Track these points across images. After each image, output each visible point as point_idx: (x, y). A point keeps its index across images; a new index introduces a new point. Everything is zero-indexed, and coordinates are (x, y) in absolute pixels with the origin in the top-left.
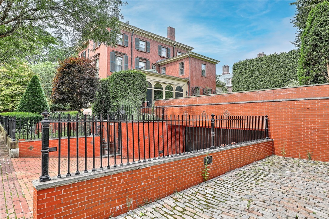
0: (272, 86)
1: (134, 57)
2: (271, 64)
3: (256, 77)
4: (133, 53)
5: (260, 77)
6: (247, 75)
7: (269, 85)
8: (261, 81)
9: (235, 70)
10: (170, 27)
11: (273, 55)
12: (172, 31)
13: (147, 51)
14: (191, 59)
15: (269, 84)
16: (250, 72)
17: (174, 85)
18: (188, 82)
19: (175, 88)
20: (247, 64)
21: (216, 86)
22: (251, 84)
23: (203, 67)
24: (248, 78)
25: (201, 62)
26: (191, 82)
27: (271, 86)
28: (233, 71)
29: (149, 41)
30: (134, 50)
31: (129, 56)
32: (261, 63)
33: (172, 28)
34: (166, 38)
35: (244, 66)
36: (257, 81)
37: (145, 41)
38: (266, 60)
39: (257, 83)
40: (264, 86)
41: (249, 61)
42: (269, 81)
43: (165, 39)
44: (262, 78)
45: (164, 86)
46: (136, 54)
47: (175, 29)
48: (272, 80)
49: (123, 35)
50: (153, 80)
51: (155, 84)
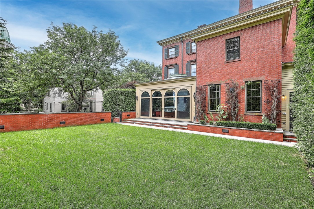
14: (199, 44)
17: (175, 88)
19: (176, 92)
45: (163, 93)
49: (174, 47)
50: (150, 89)
51: (153, 92)
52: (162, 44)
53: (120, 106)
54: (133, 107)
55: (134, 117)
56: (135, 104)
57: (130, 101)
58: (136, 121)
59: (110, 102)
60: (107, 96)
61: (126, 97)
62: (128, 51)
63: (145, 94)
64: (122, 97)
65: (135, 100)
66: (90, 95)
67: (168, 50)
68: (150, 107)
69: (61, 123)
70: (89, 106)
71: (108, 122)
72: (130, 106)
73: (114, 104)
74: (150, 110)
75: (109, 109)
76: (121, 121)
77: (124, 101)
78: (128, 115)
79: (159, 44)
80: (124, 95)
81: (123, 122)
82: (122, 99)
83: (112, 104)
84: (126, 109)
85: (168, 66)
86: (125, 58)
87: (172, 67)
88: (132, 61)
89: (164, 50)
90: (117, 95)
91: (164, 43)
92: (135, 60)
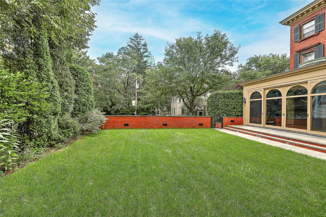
45: (284, 91)
49: (314, 19)
50: (262, 88)
51: (267, 91)
52: (288, 22)
53: (222, 110)
54: (239, 111)
55: (241, 123)
56: (243, 107)
57: (235, 104)
58: (240, 129)
59: (212, 105)
60: (210, 100)
61: (230, 100)
62: (239, 47)
63: (256, 95)
64: (224, 100)
65: (242, 103)
66: (204, 100)
67: (301, 27)
68: (262, 112)
69: (164, 125)
70: (203, 110)
71: (206, 127)
72: (235, 110)
73: (216, 108)
74: (262, 115)
75: (211, 113)
76: (222, 128)
77: (227, 105)
78: (232, 121)
79: (284, 24)
80: (227, 98)
81: (225, 128)
82: (224, 102)
83: (214, 108)
84: (229, 114)
85: (300, 52)
86: (236, 56)
87: (310, 51)
88: (251, 58)
89: (293, 29)
90: (218, 98)
91: (293, 20)
92: (255, 56)
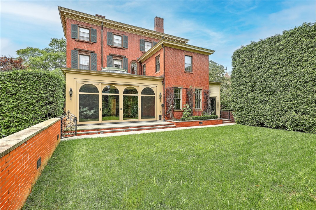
0: (297, 82)
1: (106, 54)
2: (296, 43)
3: (267, 68)
4: (104, 50)
5: (274, 67)
6: (252, 66)
7: (291, 81)
8: (275, 74)
9: (236, 60)
10: (157, 17)
11: (300, 28)
12: (159, 22)
13: (125, 47)
14: (166, 49)
15: (292, 79)
16: (257, 62)
17: (138, 86)
18: (163, 81)
19: (140, 90)
20: (252, 50)
21: (210, 84)
22: (258, 79)
23: (188, 61)
24: (254, 71)
25: (184, 53)
26: (166, 82)
27: (295, 81)
28: (233, 63)
29: (126, 35)
30: (105, 46)
31: (98, 54)
32: (277, 44)
33: (160, 18)
34: (153, 30)
35: (248, 53)
36: (269, 75)
37: (121, 35)
38: (285, 38)
39: (270, 77)
40: (281, 82)
41: (256, 44)
42: (291, 73)
43: (151, 32)
44: (278, 69)
45: (121, 89)
46: (108, 51)
47: (163, 19)
48: (298, 71)
49: (89, 29)
50: (99, 82)
51: (104, 87)
67: (78, 27)
68: (100, 108)
74: (100, 111)
85: (78, 50)
87: (86, 54)
